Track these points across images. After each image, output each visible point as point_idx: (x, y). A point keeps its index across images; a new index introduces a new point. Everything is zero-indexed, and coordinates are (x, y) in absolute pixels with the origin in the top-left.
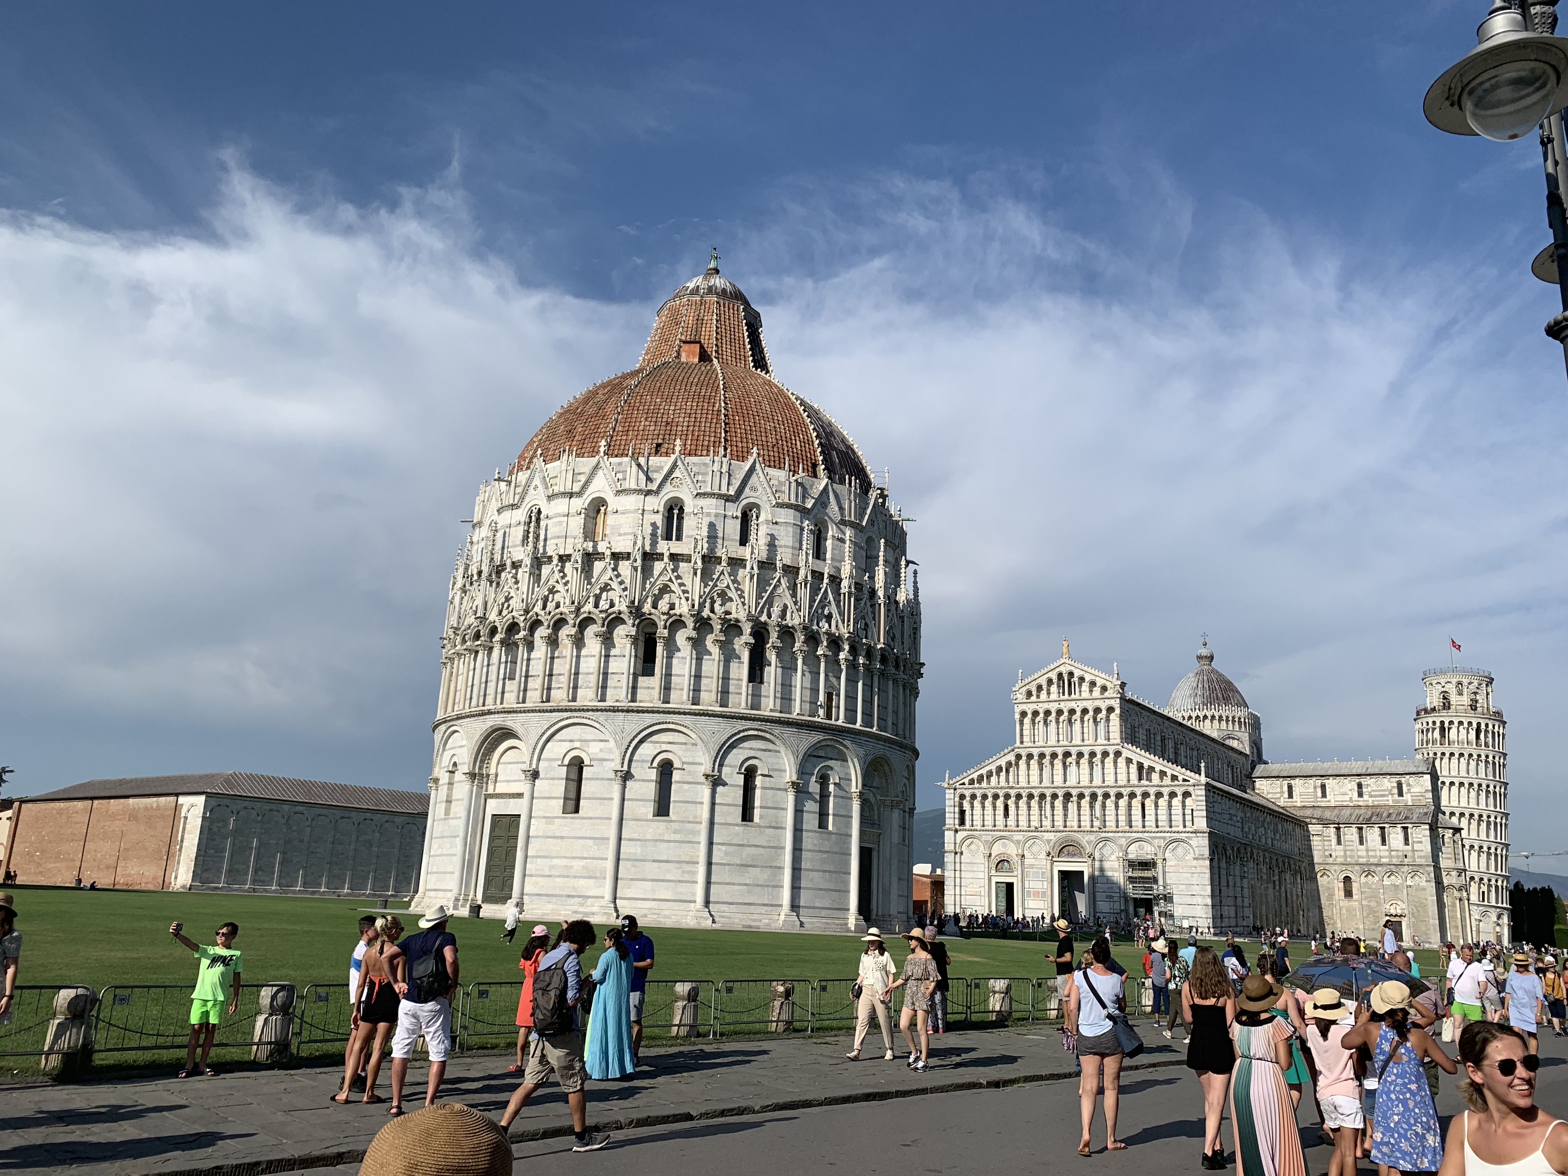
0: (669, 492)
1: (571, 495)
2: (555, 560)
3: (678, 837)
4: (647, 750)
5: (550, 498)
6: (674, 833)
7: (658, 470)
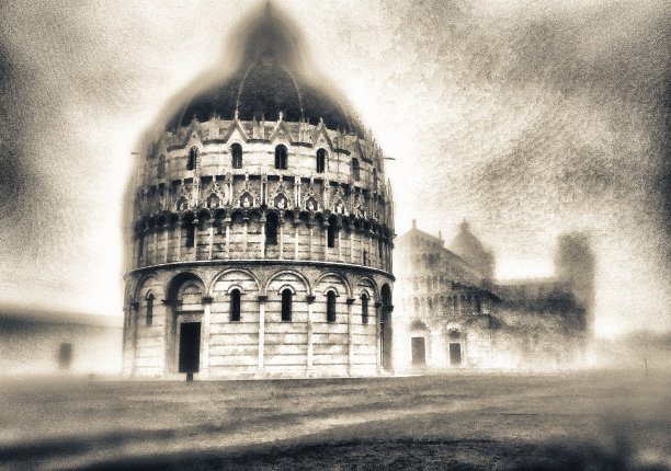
0: (277, 142)
1: (218, 142)
2: (214, 180)
3: (296, 331)
4: (276, 285)
5: (206, 143)
6: (295, 328)
7: (272, 128)
